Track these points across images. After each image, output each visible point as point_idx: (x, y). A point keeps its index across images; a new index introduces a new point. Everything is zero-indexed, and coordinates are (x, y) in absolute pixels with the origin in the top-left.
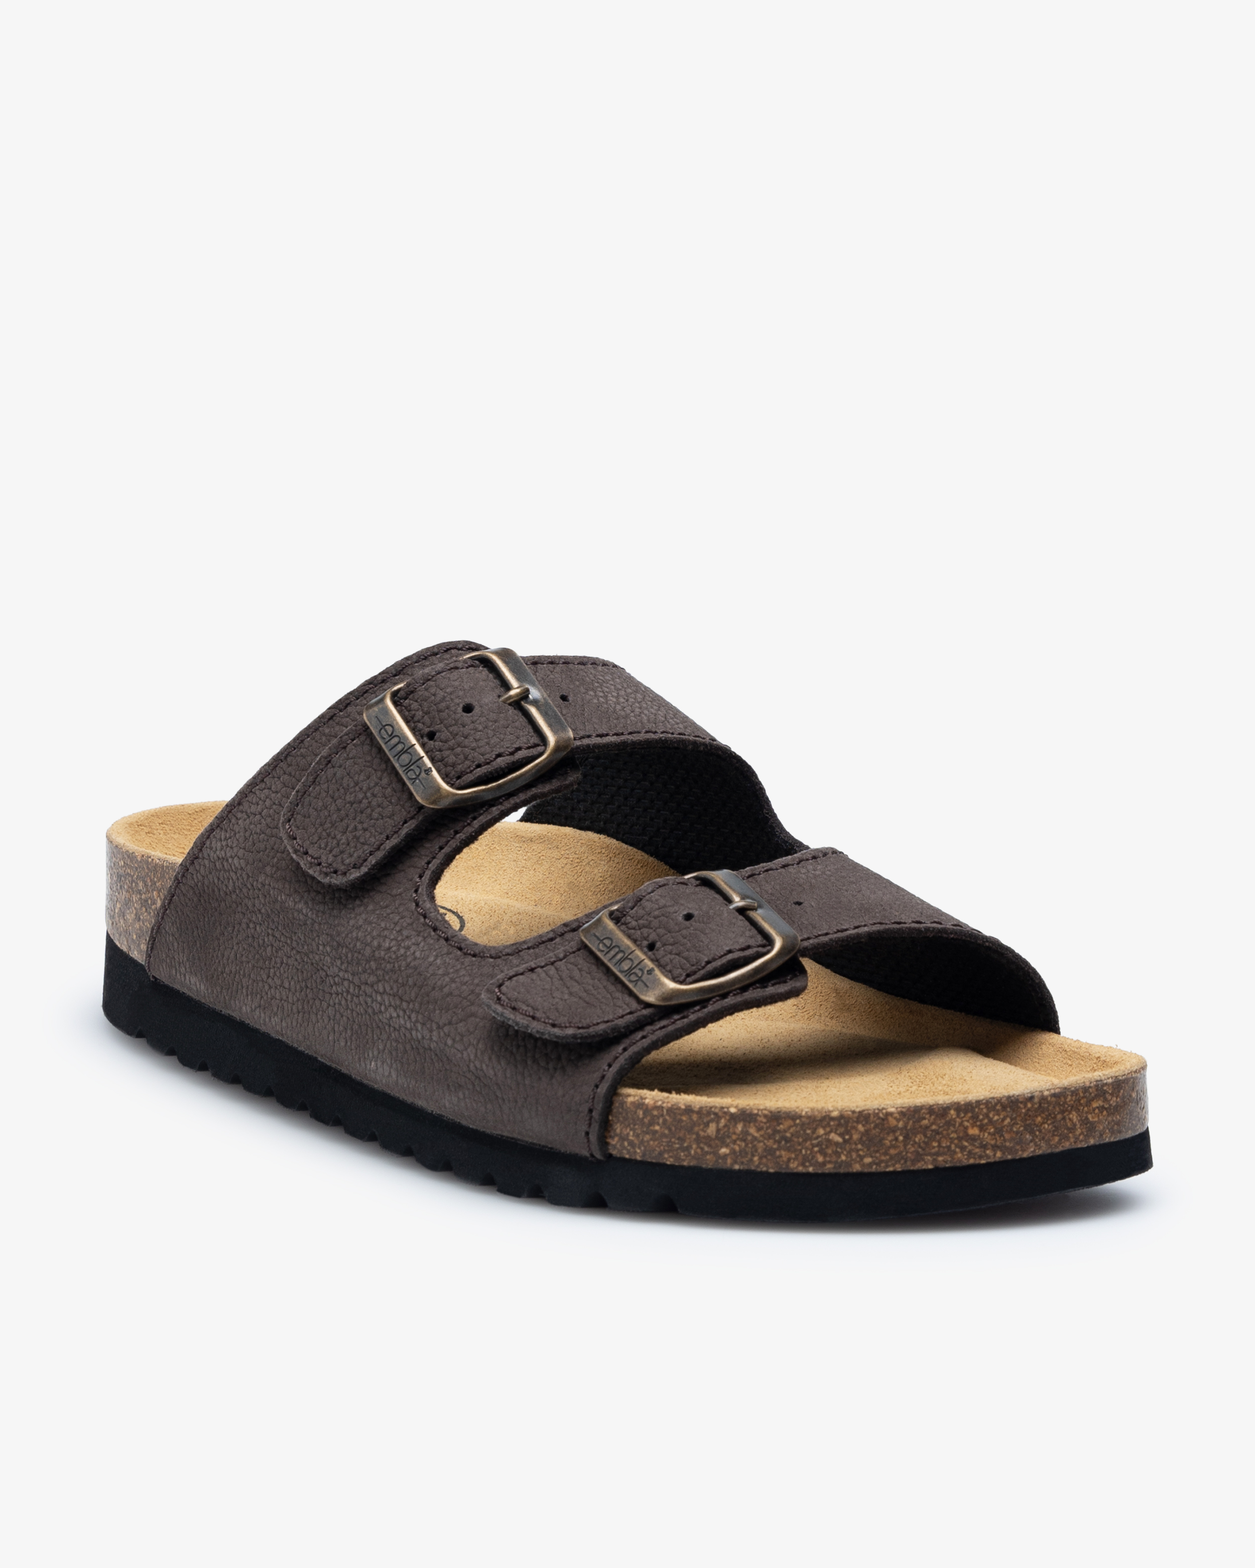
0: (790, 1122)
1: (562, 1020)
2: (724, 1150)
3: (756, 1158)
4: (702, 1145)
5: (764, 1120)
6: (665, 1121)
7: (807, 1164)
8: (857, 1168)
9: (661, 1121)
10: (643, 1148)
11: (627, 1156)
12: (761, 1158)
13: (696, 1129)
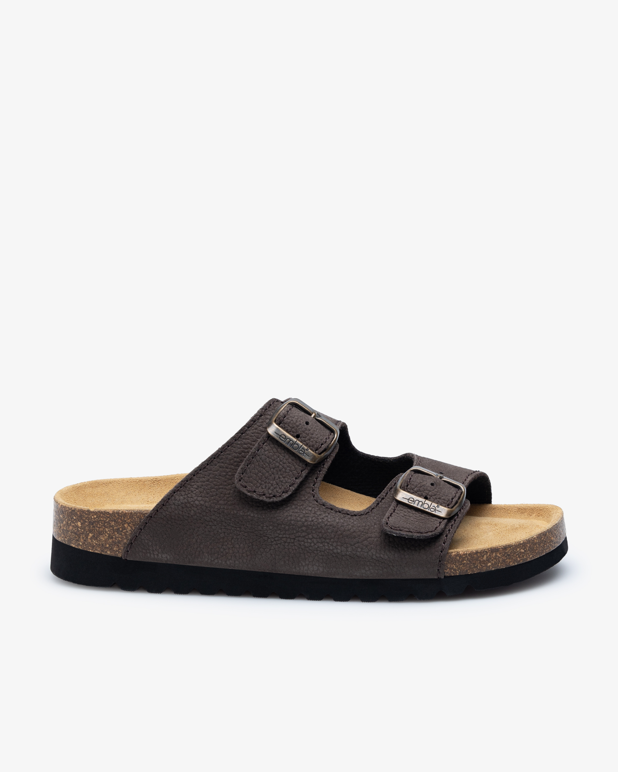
0: (510, 549)
1: (422, 530)
2: (489, 564)
3: (499, 564)
4: (482, 564)
5: (502, 550)
6: (468, 558)
7: (515, 562)
8: (529, 560)
9: (466, 559)
10: (459, 570)
11: (453, 575)
12: (501, 564)
13: (479, 559)
